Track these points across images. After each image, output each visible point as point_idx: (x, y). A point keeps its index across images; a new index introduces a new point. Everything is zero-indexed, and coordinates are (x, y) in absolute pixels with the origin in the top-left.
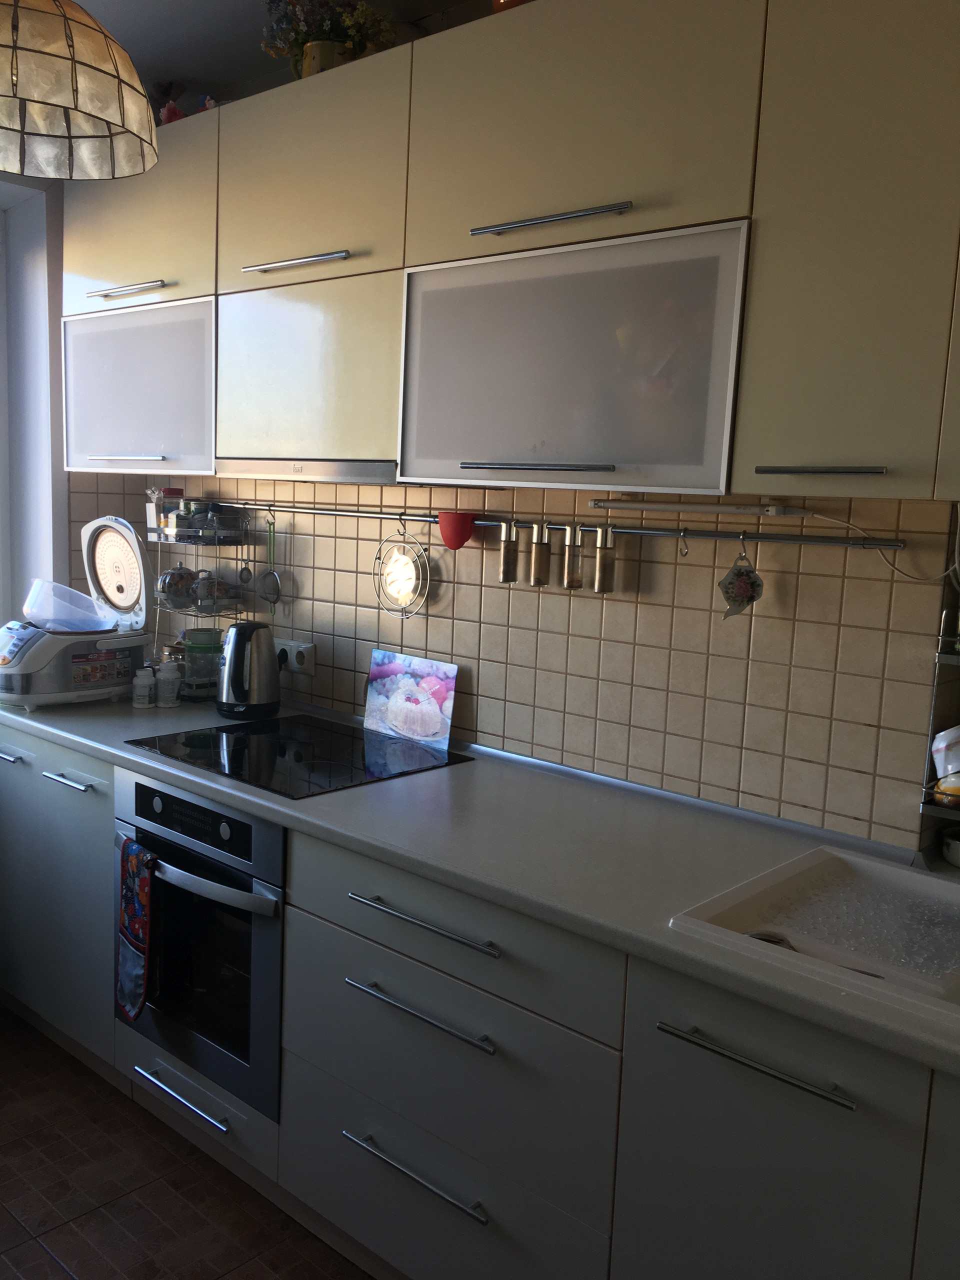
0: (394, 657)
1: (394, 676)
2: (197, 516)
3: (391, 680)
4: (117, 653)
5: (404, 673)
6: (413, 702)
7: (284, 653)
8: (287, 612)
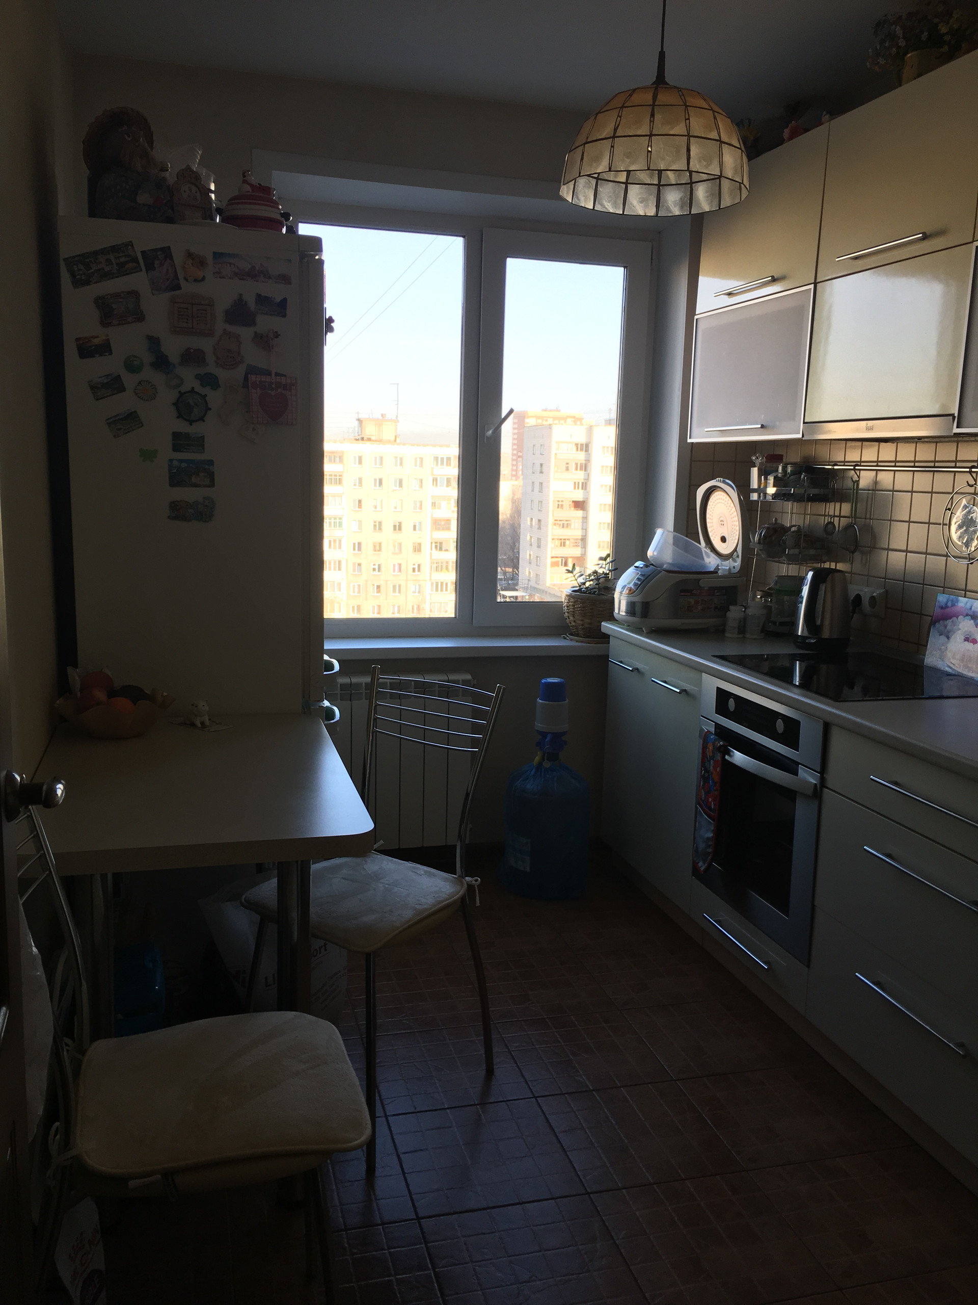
0: (957, 601)
1: (955, 618)
2: (792, 477)
3: (952, 621)
4: (716, 591)
5: (965, 615)
6: (971, 642)
7: (858, 598)
8: (864, 562)
